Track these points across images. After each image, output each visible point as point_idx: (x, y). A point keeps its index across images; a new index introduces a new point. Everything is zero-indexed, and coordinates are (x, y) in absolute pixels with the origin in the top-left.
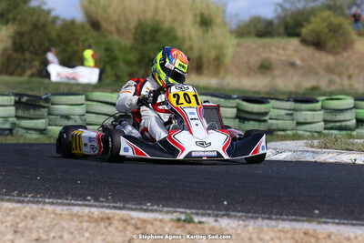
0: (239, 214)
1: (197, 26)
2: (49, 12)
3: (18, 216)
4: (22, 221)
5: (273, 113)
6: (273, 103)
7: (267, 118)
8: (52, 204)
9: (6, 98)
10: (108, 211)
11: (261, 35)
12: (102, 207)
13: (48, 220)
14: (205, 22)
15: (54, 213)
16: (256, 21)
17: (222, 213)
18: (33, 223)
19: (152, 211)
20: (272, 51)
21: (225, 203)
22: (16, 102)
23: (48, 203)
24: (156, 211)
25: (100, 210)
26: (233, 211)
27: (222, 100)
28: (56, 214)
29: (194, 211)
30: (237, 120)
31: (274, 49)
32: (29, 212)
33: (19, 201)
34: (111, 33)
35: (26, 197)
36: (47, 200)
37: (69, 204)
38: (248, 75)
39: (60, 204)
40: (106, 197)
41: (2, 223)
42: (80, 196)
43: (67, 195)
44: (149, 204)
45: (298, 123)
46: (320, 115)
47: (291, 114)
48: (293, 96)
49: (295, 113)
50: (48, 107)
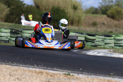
0: (86, 73)
1: (72, 9)
2: (23, 2)
3: (11, 70)
4: (13, 72)
5: (97, 40)
6: (97, 36)
7: (95, 41)
8: (23, 66)
9: (7, 30)
10: (41, 70)
11: (93, 13)
12: (40, 68)
13: (21, 72)
14: (75, 8)
15: (23, 70)
16: (92, 8)
17: (80, 72)
18: (16, 73)
19: (56, 71)
20: (97, 19)
21: (81, 69)
23: (22, 66)
24: (58, 71)
26: (84, 72)
27: (80, 34)
29: (70, 71)
30: (85, 41)
31: (98, 18)
32: (15, 69)
33: (11, 65)
34: (43, 10)
35: (14, 64)
36: (21, 65)
37: (29, 67)
38: (89, 26)
39: (25, 67)
40: (41, 65)
41: (6, 72)
42: (32, 64)
43: (28, 64)
44: (55, 68)
45: (106, 44)
46: (113, 41)
47: (103, 40)
48: (104, 34)
49: (105, 40)
50: (21, 34)
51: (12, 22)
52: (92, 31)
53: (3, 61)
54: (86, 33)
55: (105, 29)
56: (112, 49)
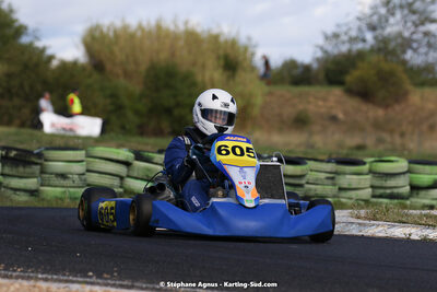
1: (220, 71)
2: (43, 50)
6: (311, 164)
7: (303, 182)
8: (46, 280)
10: (113, 290)
11: (296, 82)
12: (107, 285)
14: (230, 66)
16: (291, 65)
20: (309, 103)
22: (3, 157)
23: (42, 279)
25: (104, 288)
31: (312, 99)
32: (18, 290)
33: (6, 277)
34: (117, 76)
35: (15, 271)
36: (40, 276)
37: (67, 281)
38: (280, 130)
39: (55, 281)
40: (111, 273)
42: (80, 272)
43: (64, 269)
45: (341, 189)
46: (367, 180)
47: (333, 178)
48: (334, 156)
49: (337, 177)
50: (41, 164)
51: (9, 123)
52: (291, 148)
55: (337, 137)
56: (363, 208)
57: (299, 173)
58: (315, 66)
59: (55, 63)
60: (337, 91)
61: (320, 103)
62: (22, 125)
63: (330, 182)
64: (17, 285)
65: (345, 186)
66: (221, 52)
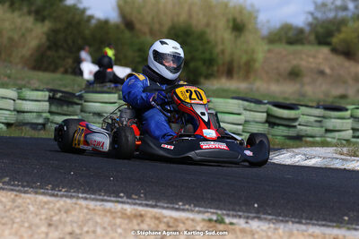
0: (270, 217)
1: (229, 31)
2: (84, 11)
3: (52, 209)
4: (56, 214)
5: (303, 119)
6: (303, 109)
7: (296, 124)
8: (86, 199)
9: (40, 93)
10: (140, 208)
11: (291, 42)
12: (135, 204)
13: (81, 215)
14: (238, 27)
15: (87, 208)
17: (253, 215)
18: (67, 217)
19: (183, 210)
20: (302, 59)
21: (256, 205)
22: (50, 98)
23: (82, 198)
24: (188, 210)
25: (133, 207)
26: (264, 214)
27: (253, 105)
28: (89, 209)
29: (225, 212)
30: (267, 125)
31: (304, 56)
32: (62, 206)
33: (53, 195)
34: (145, 34)
35: (60, 191)
36: (80, 195)
37: (102, 200)
38: (278, 81)
39: (93, 199)
40: (138, 194)
41: (37, 215)
42: (113, 193)
43: (100, 191)
44: (180, 204)
45: (327, 131)
46: (349, 123)
47: (320, 121)
48: (321, 103)
49: (325, 120)
50: (81, 104)
51: (54, 71)
52: (286, 96)
53: (27, 182)
54: (271, 100)
55: (324, 87)
56: (345, 146)
57: (292, 116)
58: (307, 29)
59: (93, 22)
60: (325, 50)
61: (311, 60)
62: (66, 72)
63: (318, 124)
64: (62, 203)
65: (331, 128)
66: (230, 17)
